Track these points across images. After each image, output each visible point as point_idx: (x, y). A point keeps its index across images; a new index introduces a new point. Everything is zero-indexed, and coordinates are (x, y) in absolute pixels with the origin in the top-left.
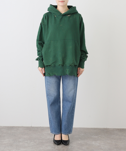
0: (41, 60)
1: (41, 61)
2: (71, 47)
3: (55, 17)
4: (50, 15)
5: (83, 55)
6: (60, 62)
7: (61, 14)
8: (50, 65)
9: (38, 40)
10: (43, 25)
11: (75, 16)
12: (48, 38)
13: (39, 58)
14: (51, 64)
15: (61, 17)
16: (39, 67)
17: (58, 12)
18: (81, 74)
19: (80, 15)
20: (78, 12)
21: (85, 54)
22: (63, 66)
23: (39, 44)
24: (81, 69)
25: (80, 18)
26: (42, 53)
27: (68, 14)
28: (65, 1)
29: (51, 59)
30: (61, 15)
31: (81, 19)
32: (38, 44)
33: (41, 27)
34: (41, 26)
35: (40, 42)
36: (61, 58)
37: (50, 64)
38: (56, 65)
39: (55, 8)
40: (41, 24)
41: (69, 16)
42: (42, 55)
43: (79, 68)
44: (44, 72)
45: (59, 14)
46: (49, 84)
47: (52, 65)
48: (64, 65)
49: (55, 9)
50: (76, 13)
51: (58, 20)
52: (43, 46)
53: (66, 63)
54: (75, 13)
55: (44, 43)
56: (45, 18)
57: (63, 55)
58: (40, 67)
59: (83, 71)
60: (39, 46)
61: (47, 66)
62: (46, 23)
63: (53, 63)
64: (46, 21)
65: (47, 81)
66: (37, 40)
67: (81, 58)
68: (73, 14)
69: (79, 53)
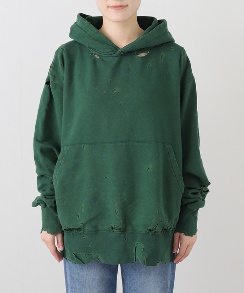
0: (51, 207)
1: (52, 211)
2: (151, 167)
3: (94, 61)
4: (78, 53)
5: (193, 191)
6: (113, 219)
7: (116, 48)
8: (79, 229)
9: (40, 139)
10: (55, 88)
11: (163, 53)
12: (72, 133)
13: (44, 200)
14: (84, 225)
15: (116, 59)
16: (45, 232)
17: (107, 42)
18: (185, 255)
19: (181, 51)
20: (173, 41)
21: (198, 186)
22: (124, 231)
23: (43, 151)
24: (186, 239)
25: (180, 60)
26: (52, 183)
27: (141, 50)
28: (130, 6)
29: (83, 205)
30: (117, 53)
31: (185, 66)
32: (39, 152)
33: (48, 93)
34: (48, 90)
35: (46, 146)
36: (116, 204)
37: (79, 225)
38: (100, 227)
39: (94, 28)
40: (48, 83)
41: (143, 55)
42: (52, 189)
43: (177, 235)
44: (60, 249)
45: (107, 51)
46: (77, 286)
47: (87, 228)
48: (130, 228)
49: (96, 30)
50: (168, 43)
51: (106, 72)
52: (55, 160)
53: (134, 223)
54: (163, 44)
55: (59, 151)
56: (60, 63)
57: (125, 194)
58: (48, 233)
59: (193, 244)
60: (41, 159)
61: (70, 230)
62: (65, 82)
63: (90, 221)
64: (63, 74)
65: (72, 278)
66: (36, 139)
67: (186, 202)
68: (156, 47)
69: (179, 185)
